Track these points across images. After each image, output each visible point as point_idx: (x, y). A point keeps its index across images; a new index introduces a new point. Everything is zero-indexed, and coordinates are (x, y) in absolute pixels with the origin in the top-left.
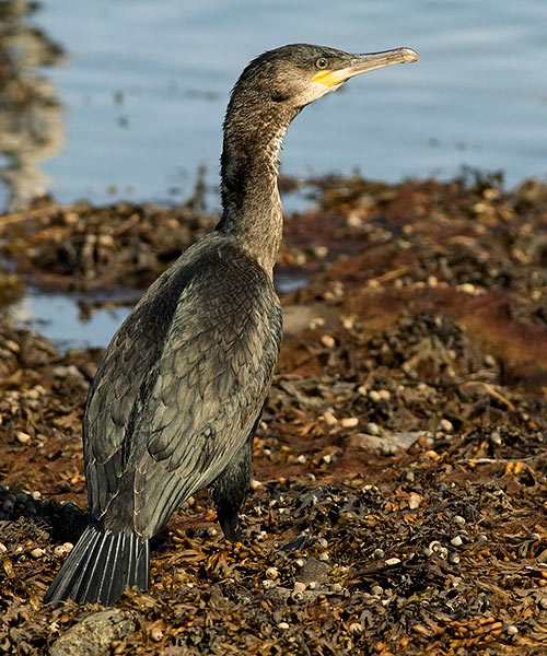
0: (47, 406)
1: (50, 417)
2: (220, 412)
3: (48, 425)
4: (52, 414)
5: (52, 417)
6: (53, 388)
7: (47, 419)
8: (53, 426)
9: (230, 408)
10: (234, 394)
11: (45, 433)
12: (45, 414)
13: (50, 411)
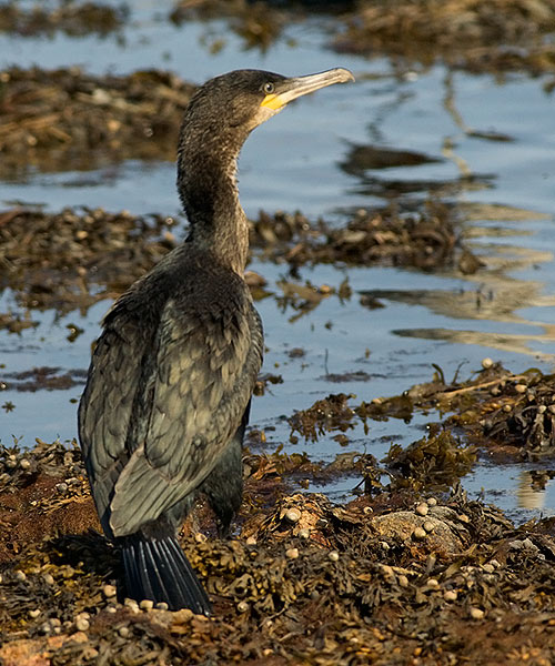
0: (504, 580)
1: (506, 591)
2: (211, 423)
3: (504, 599)
4: (508, 588)
5: (508, 591)
6: (509, 561)
7: (504, 593)
8: (510, 600)
9: (222, 419)
10: (224, 404)
11: (502, 607)
12: (502, 588)
13: (507, 584)
